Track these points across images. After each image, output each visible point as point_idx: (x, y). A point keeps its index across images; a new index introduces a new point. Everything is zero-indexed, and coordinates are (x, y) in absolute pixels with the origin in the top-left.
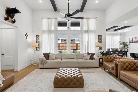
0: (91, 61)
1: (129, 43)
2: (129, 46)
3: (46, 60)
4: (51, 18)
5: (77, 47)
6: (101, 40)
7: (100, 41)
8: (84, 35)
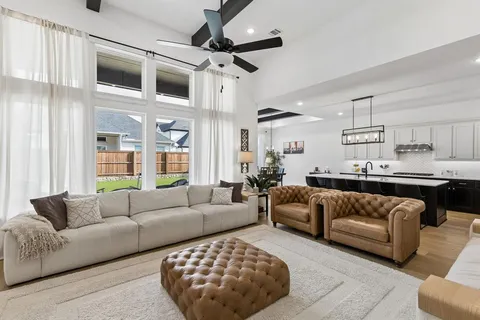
0: (237, 206)
1: (282, 154)
2: (282, 161)
3: (58, 230)
4: (63, 29)
5: (132, 164)
6: (247, 143)
7: (245, 147)
8: (206, 126)
